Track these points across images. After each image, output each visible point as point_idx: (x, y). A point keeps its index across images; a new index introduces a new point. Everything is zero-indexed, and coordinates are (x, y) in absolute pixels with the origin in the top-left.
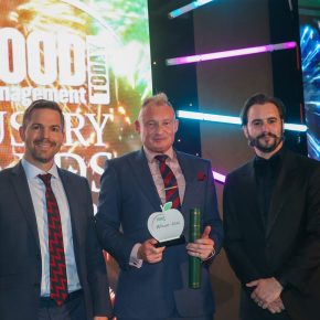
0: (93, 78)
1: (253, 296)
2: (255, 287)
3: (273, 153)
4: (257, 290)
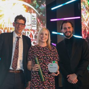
0: (33, 23)
1: (68, 80)
2: (69, 77)
3: (70, 38)
4: (69, 78)
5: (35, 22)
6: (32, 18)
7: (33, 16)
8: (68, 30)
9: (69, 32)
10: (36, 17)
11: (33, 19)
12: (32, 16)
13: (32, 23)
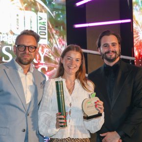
5: (45, 30)
6: (39, 21)
7: (41, 19)
8: (112, 48)
9: (113, 52)
10: (46, 21)
11: (40, 23)
12: (39, 18)
13: (39, 31)
